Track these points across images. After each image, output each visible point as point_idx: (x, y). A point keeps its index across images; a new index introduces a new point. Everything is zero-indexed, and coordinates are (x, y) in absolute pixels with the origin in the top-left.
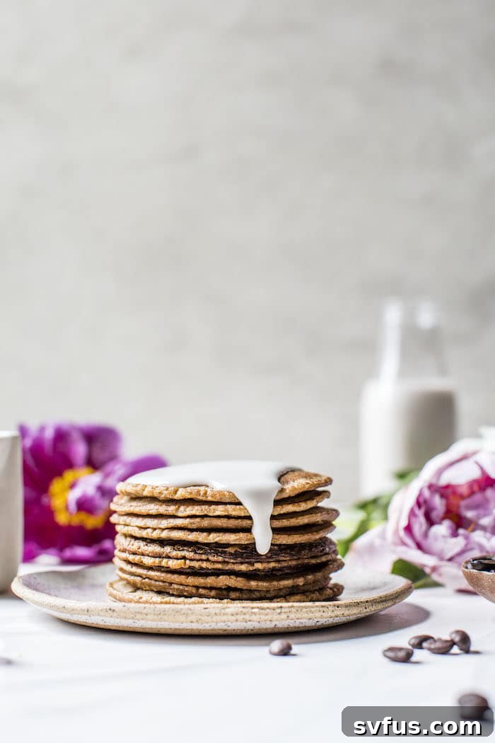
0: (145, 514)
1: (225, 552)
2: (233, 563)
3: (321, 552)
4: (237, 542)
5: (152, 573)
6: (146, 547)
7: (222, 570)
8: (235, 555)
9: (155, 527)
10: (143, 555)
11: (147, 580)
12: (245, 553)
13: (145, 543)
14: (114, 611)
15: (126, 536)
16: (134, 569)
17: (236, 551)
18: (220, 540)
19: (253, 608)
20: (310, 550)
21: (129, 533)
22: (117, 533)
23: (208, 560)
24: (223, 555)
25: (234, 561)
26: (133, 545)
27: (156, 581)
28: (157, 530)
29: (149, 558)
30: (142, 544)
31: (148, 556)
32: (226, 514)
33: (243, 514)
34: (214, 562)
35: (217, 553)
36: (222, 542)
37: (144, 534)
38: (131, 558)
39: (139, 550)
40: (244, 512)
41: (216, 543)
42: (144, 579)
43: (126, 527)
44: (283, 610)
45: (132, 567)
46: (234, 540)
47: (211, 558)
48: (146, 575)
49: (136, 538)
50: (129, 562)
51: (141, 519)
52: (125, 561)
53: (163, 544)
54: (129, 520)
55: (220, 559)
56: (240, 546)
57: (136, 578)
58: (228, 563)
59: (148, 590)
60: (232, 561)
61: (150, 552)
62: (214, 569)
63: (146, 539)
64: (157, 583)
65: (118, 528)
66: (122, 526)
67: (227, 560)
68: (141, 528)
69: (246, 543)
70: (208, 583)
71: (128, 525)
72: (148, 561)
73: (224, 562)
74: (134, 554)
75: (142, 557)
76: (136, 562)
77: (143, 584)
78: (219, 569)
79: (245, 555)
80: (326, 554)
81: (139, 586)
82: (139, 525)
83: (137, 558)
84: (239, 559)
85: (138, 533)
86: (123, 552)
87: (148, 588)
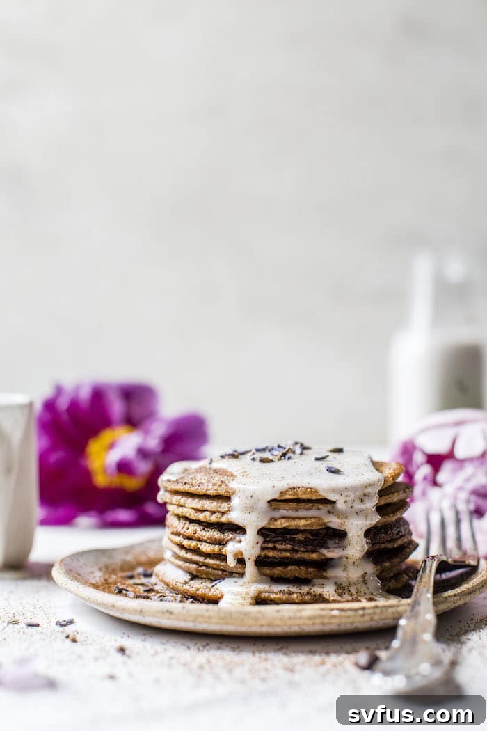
0: (201, 493)
1: (293, 540)
2: (303, 552)
3: (397, 534)
4: (308, 528)
5: (210, 561)
6: (203, 531)
7: (291, 559)
8: (304, 543)
9: (214, 510)
10: (200, 540)
11: (204, 568)
12: (316, 540)
13: (202, 528)
14: (171, 613)
15: (179, 517)
16: (189, 556)
17: (306, 538)
18: (288, 526)
19: (332, 610)
20: (386, 533)
21: (184, 515)
22: (168, 512)
23: (274, 548)
24: (292, 543)
25: (304, 550)
26: (188, 529)
27: (215, 569)
28: (217, 514)
29: (207, 545)
30: (198, 528)
31: (207, 542)
32: (296, 497)
33: (314, 497)
34: (281, 550)
35: (285, 541)
36: (290, 528)
37: (201, 517)
38: (186, 543)
39: (195, 535)
40: (316, 495)
41: (284, 528)
42: (201, 566)
43: (180, 509)
44: (367, 611)
45: (187, 553)
46: (304, 526)
47: (278, 546)
48: (202, 562)
49: (191, 521)
50: (182, 547)
51: (197, 500)
52: (178, 545)
53: (222, 528)
54: (183, 500)
55: (289, 547)
56: (311, 532)
57: (191, 565)
58: (297, 551)
59: (204, 578)
60: (302, 549)
61: (208, 538)
62: (280, 558)
63: (203, 522)
64: (216, 572)
65: (170, 507)
66: (175, 507)
67: (296, 548)
68: (197, 510)
69: (317, 528)
70: (274, 573)
71: (182, 506)
72: (206, 548)
73: (292, 551)
74: (190, 538)
75: (198, 543)
76: (192, 547)
77: (198, 571)
78: (287, 558)
79: (316, 542)
80: (402, 536)
81: (195, 573)
82: (195, 507)
83: (193, 544)
84: (310, 547)
85: (193, 515)
86: (176, 535)
87: (204, 576)
